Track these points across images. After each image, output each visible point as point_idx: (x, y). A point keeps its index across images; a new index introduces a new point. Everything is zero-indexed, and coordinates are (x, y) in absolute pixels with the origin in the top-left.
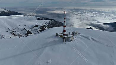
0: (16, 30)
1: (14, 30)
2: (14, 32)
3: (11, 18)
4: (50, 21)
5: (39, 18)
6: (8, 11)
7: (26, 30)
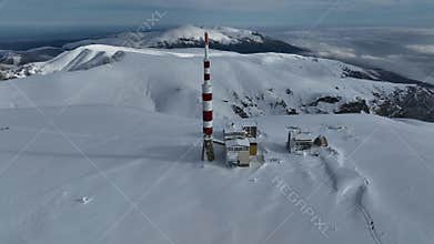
0: (254, 102)
1: (246, 101)
2: (246, 106)
3: (258, 62)
4: (402, 86)
5: (360, 70)
6: (262, 38)
7: (285, 106)
